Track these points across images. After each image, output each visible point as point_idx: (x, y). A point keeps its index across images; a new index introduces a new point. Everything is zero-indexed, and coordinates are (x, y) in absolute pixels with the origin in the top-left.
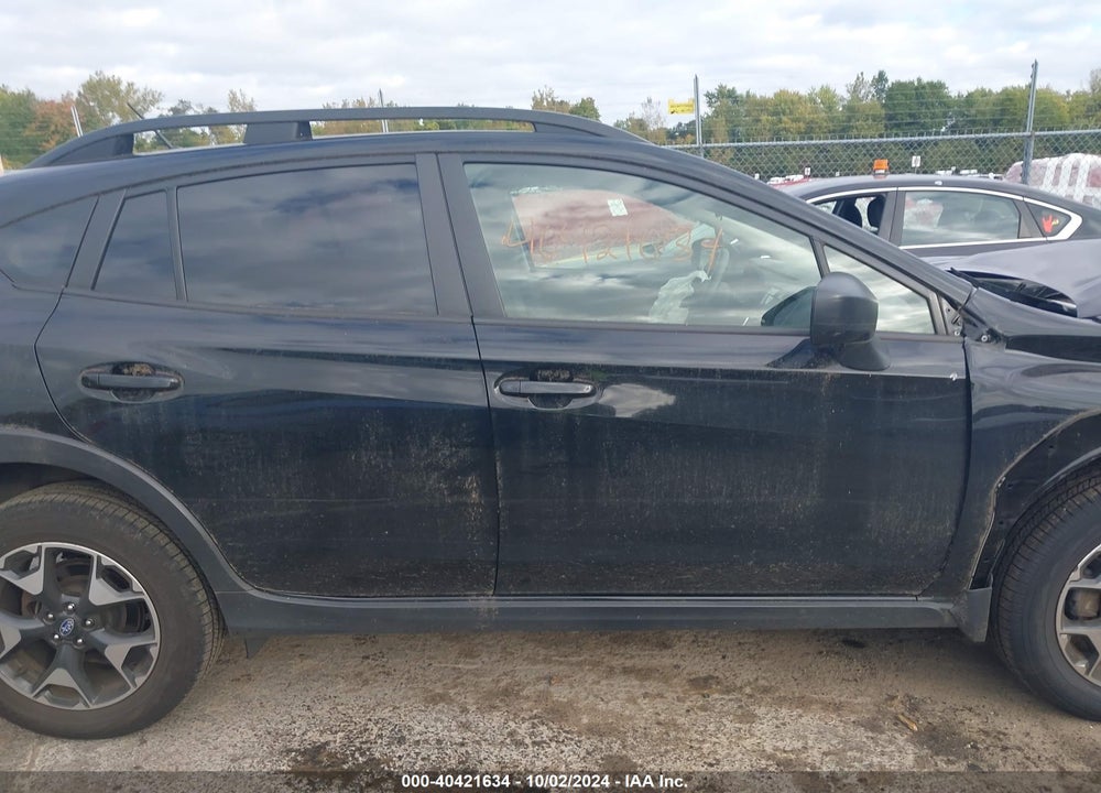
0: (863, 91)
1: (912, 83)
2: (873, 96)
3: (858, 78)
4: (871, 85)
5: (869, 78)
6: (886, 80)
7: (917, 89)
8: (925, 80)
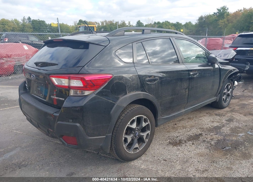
0: (26, 21)
1: (37, 20)
2: (28, 22)
3: (24, 18)
4: (27, 20)
5: (26, 18)
6: (31, 19)
7: (39, 22)
8: (40, 20)
